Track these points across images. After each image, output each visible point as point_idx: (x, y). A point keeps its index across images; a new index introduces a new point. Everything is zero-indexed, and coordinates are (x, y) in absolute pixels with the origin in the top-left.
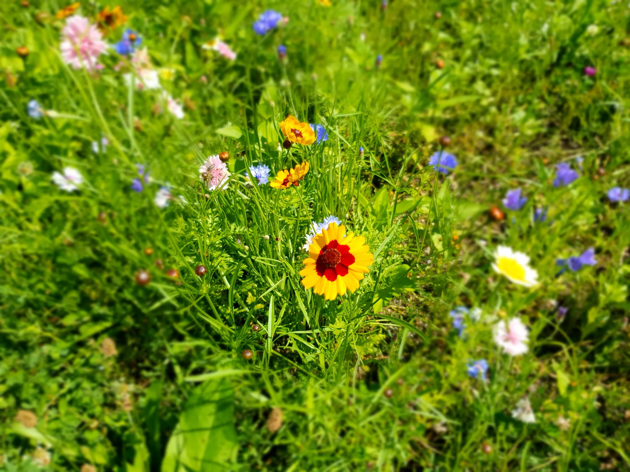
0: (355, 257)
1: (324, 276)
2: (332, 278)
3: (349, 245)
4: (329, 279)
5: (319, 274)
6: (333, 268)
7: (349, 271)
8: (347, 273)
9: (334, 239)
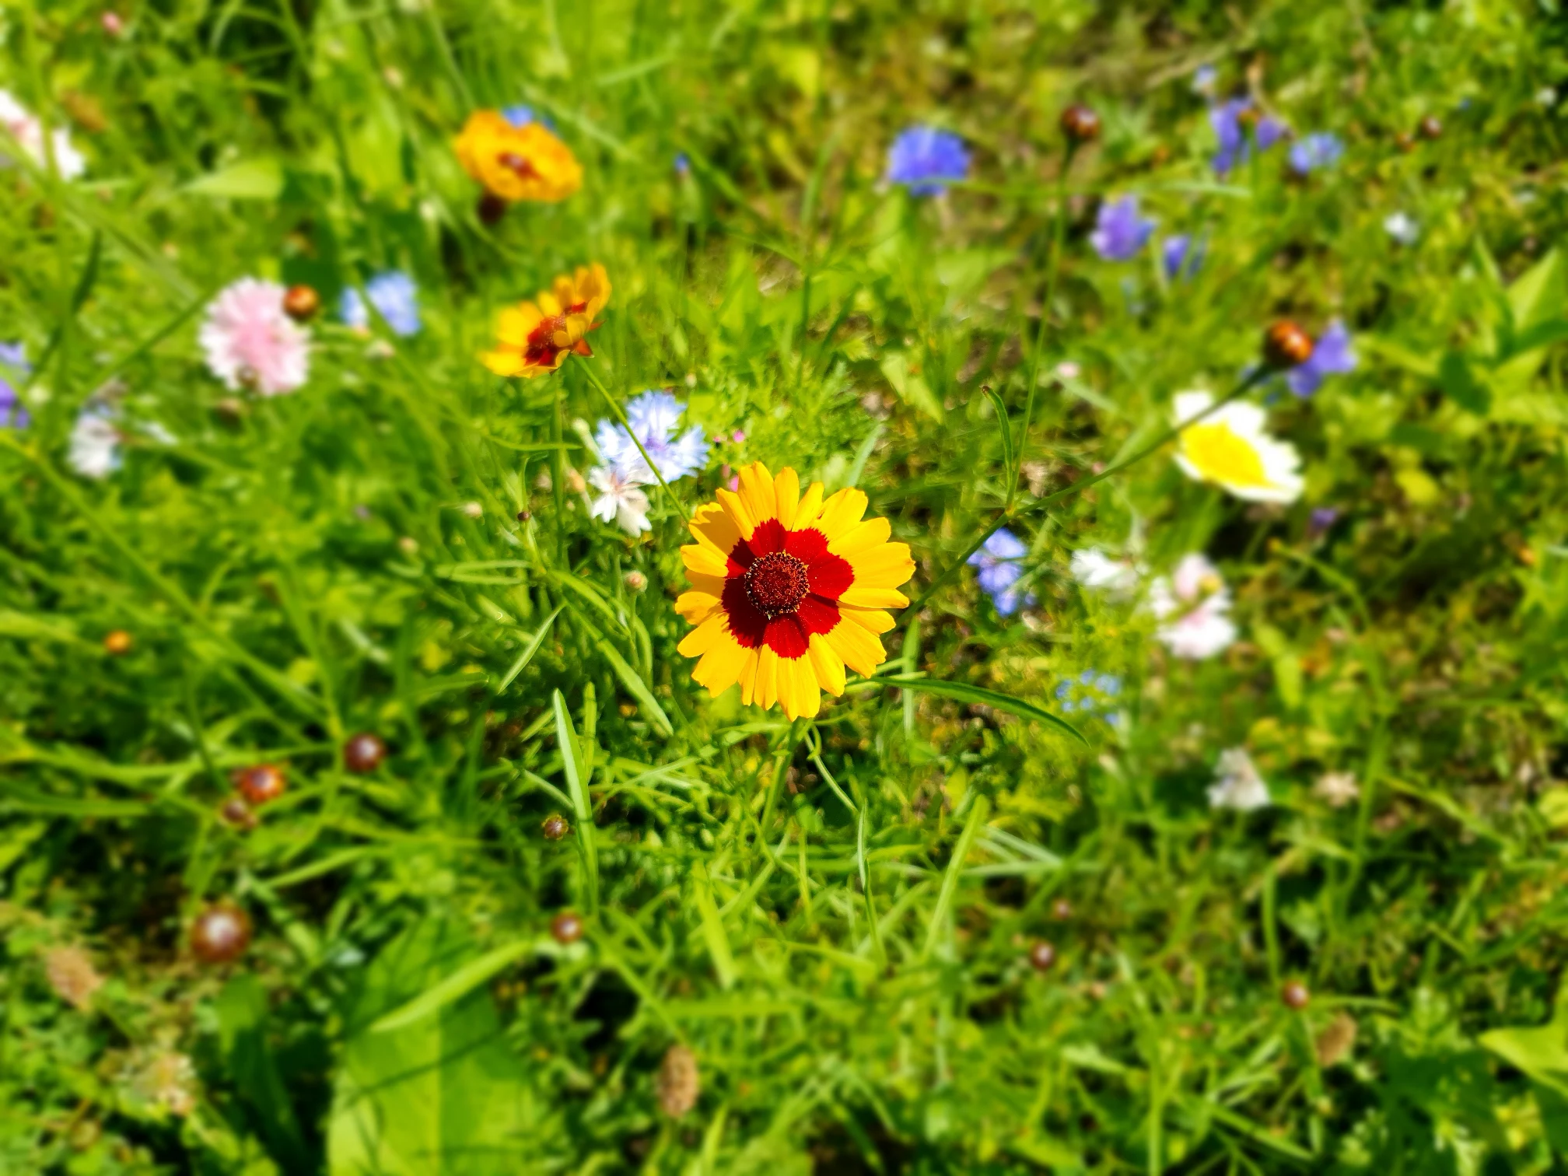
0: (851, 562)
1: (766, 647)
2: (793, 646)
3: (822, 527)
4: (783, 653)
5: (743, 642)
6: (793, 616)
7: (841, 612)
8: (838, 619)
9: (766, 519)
